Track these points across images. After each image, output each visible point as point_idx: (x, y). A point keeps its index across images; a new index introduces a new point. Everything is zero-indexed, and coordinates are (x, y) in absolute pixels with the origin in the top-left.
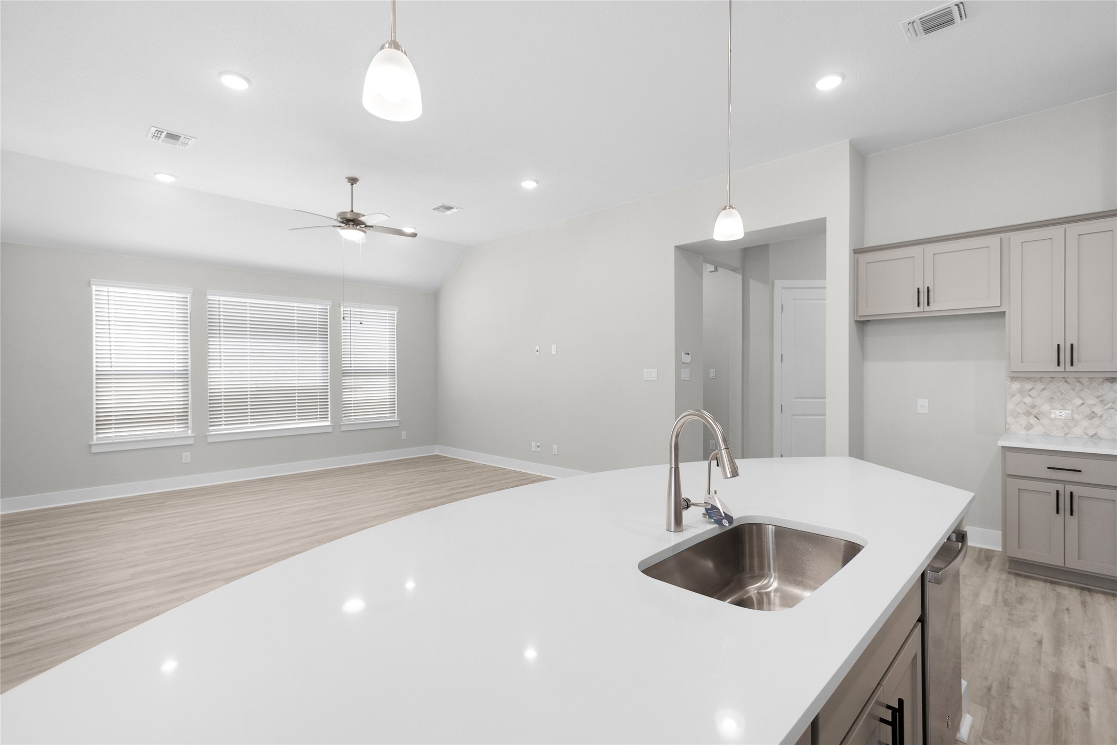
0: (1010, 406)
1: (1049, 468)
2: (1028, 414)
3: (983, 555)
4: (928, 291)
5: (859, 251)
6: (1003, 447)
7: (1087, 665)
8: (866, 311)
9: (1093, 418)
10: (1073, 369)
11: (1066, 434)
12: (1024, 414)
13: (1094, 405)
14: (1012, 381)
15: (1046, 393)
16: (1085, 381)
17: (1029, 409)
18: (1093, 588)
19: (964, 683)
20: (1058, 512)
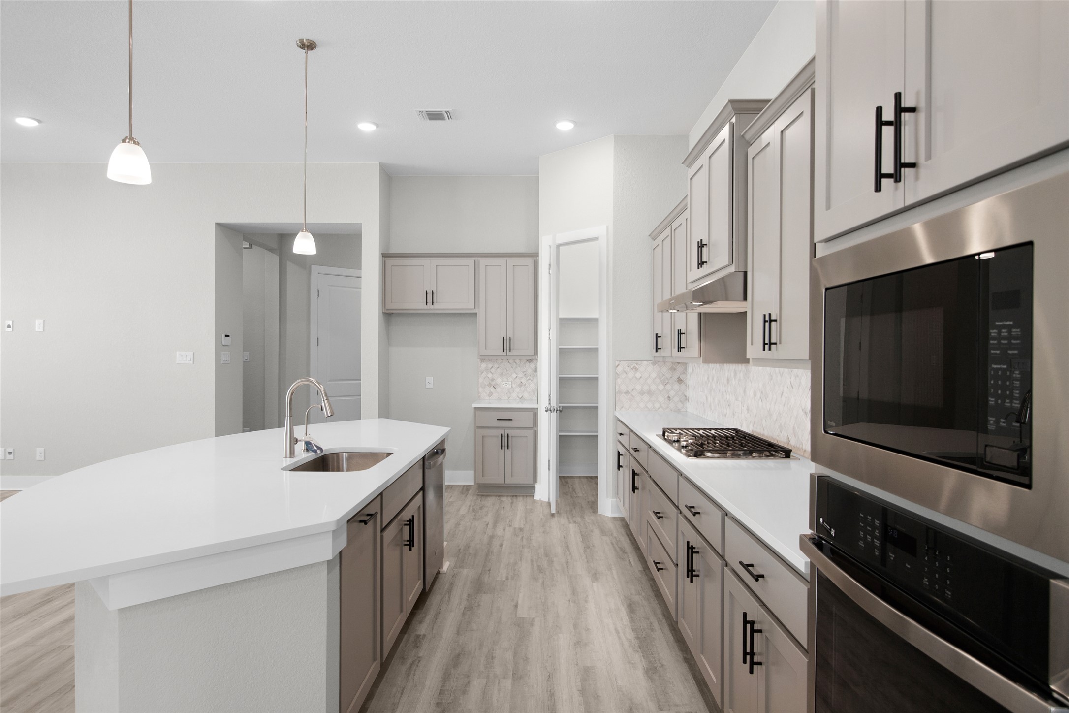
0: (481, 380)
1: (497, 419)
2: (490, 385)
3: (465, 488)
4: (433, 293)
5: (386, 255)
6: (475, 408)
7: (506, 529)
8: (392, 306)
9: (521, 386)
10: (510, 354)
11: (509, 398)
12: (488, 385)
13: (522, 377)
14: (481, 362)
15: (499, 370)
16: (517, 361)
17: (491, 382)
18: (518, 494)
19: (445, 543)
20: (502, 449)
